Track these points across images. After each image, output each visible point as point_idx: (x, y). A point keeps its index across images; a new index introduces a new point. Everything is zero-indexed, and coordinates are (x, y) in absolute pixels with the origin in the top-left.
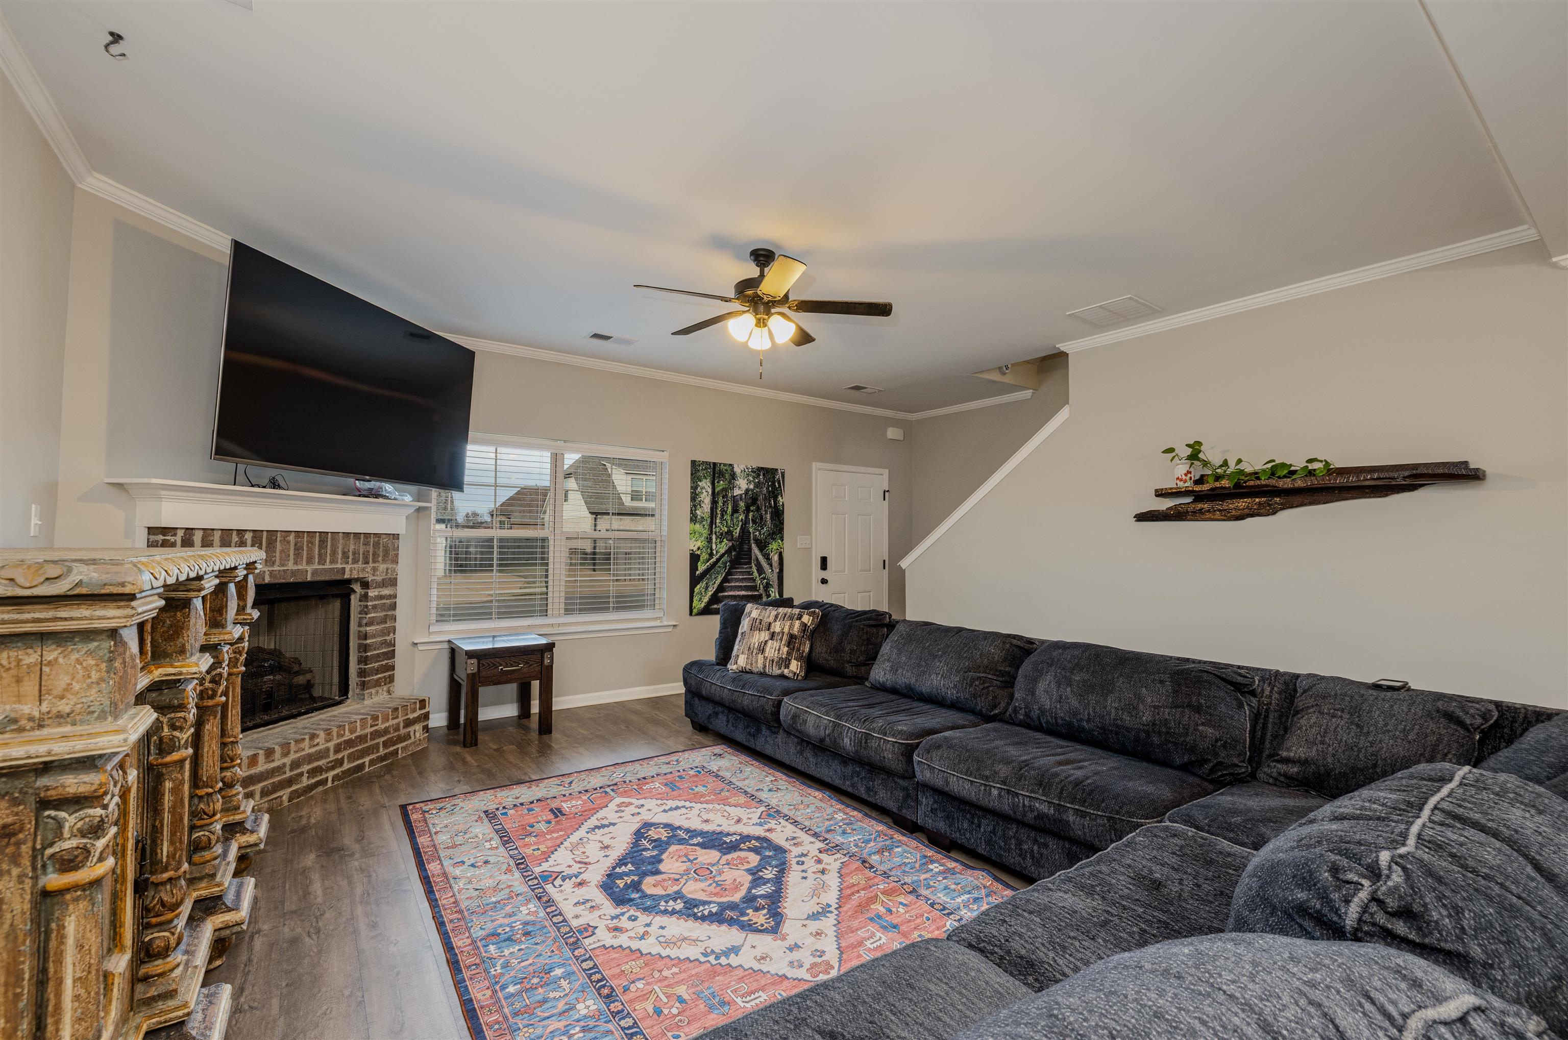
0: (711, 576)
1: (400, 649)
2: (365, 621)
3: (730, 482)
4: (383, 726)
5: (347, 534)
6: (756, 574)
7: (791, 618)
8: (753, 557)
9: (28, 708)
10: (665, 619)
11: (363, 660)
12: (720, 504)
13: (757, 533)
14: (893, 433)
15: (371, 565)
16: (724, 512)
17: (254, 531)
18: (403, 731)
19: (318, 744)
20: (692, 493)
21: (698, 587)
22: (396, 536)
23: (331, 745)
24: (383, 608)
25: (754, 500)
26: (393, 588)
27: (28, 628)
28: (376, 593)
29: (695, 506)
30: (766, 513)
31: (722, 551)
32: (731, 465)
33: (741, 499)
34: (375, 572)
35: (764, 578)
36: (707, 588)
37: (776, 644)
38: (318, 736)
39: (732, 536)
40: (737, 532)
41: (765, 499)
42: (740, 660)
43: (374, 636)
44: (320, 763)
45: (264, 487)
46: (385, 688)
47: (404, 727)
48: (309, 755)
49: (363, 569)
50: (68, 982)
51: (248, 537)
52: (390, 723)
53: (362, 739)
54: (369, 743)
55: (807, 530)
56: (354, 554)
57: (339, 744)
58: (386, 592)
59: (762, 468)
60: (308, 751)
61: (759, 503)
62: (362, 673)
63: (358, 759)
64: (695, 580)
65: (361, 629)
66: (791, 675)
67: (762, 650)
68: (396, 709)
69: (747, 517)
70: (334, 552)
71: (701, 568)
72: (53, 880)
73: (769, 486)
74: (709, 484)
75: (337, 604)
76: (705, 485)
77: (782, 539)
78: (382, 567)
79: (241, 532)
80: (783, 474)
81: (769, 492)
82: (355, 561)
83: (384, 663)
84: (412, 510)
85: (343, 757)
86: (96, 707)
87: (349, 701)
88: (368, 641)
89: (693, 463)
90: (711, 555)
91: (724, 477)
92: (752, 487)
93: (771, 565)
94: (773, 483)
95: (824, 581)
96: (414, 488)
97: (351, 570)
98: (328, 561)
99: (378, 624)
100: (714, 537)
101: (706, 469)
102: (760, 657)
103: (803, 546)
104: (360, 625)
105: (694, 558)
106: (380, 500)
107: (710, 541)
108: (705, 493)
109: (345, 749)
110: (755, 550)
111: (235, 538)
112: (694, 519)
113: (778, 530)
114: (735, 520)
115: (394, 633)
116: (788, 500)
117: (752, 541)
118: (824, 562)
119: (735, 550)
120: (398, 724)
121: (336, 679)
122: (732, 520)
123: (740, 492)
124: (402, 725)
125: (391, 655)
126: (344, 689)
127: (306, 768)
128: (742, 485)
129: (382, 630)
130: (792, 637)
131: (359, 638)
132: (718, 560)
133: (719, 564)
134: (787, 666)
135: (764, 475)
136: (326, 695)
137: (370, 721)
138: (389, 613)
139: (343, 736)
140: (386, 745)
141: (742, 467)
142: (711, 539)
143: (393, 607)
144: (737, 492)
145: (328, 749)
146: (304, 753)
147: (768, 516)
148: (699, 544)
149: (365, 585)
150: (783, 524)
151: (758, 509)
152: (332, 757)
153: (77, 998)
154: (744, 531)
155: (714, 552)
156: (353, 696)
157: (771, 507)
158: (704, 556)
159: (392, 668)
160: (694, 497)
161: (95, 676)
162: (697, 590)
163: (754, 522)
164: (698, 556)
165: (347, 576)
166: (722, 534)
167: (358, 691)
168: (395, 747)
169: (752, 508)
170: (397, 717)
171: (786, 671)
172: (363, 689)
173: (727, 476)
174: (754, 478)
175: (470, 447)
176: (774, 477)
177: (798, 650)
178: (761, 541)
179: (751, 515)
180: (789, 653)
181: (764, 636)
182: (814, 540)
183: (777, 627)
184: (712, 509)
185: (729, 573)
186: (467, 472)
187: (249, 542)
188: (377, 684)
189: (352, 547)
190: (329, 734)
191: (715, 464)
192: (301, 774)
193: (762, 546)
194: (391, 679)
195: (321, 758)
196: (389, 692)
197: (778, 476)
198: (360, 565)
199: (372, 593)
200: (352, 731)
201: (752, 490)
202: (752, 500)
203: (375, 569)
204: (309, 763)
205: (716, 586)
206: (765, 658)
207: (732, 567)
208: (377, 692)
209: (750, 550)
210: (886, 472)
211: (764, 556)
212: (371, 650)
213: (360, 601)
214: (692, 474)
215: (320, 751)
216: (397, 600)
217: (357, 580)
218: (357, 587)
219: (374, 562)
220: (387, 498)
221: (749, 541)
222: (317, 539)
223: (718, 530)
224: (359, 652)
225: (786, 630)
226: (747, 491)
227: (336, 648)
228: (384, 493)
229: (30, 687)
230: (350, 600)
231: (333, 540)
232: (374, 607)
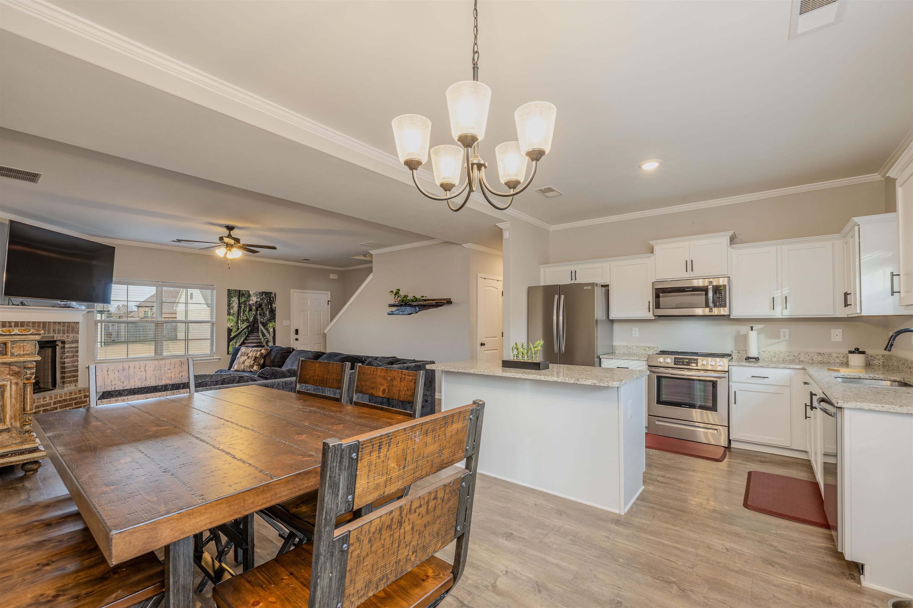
0: (238, 338)
1: (80, 369)
2: (64, 357)
3: (247, 298)
4: (74, 397)
5: (55, 323)
6: (261, 337)
7: (257, 351)
8: (260, 330)
9: (21, 353)
10: (215, 356)
11: (63, 373)
12: (243, 307)
13: (262, 320)
14: (332, 276)
15: (66, 334)
16: (244, 311)
17: (15, 322)
18: (83, 400)
19: (46, 401)
20: (228, 303)
21: (232, 342)
22: (78, 323)
23: (52, 401)
24: (72, 352)
25: (260, 306)
26: (77, 344)
27: (22, 339)
28: (69, 346)
29: (229, 308)
30: (266, 311)
31: (244, 327)
32: (248, 291)
33: (253, 305)
34: (68, 337)
35: (266, 339)
36: (236, 343)
37: (249, 361)
38: (46, 398)
39: (249, 321)
40: (251, 319)
41: (266, 305)
42: (235, 367)
43: (68, 363)
44: (47, 408)
45: (18, 305)
46: (74, 384)
47: (84, 398)
48: (43, 404)
49: (63, 336)
50: (28, 399)
51: (13, 324)
52: (78, 396)
53: (65, 400)
54: (68, 403)
55: (288, 317)
56: (58, 330)
57: (55, 402)
58: (73, 345)
59: (264, 292)
60: (42, 403)
61: (263, 307)
62: (63, 378)
63: (63, 408)
64: (230, 340)
65: (62, 360)
66: (254, 371)
67: (244, 363)
68: (80, 391)
69: (256, 313)
70: (49, 330)
71: (233, 334)
72: (26, 382)
73: (268, 300)
74: (237, 299)
75: (50, 350)
76: (235, 300)
77: (275, 322)
78: (71, 335)
79: (10, 323)
80: (275, 295)
81: (268, 302)
82: (59, 333)
83: (73, 374)
84: (86, 312)
85: (57, 406)
86: (33, 353)
87: (56, 389)
88: (65, 365)
89: (229, 290)
90: (238, 329)
91: (245, 296)
92: (259, 300)
93: (269, 333)
94: (270, 298)
95: (297, 339)
96: (86, 304)
97: (57, 336)
98: (47, 333)
99: (70, 358)
100: (239, 321)
101: (235, 293)
102: (243, 365)
103: (286, 325)
104: (61, 359)
105: (230, 331)
106: (70, 309)
107: (237, 323)
108: (235, 303)
109: (58, 404)
110: (261, 326)
111: (8, 325)
112: (229, 314)
113: (273, 318)
114: (250, 314)
115: (78, 362)
116: (278, 305)
117: (259, 323)
118: (297, 332)
119: (250, 327)
120: (81, 396)
121: (50, 380)
122: (249, 314)
123: (253, 302)
124: (83, 397)
125: (77, 371)
126: (54, 385)
127: (41, 409)
128: (254, 299)
129: (72, 361)
130: (256, 358)
131: (61, 364)
132: (242, 331)
133: (243, 333)
134: (252, 368)
135: (265, 295)
136: (46, 387)
137: (68, 394)
138: (75, 354)
139: (57, 398)
140: (76, 404)
141: (254, 292)
142: (238, 322)
143: (77, 351)
144: (251, 302)
145: (51, 403)
146: (40, 403)
147: (268, 312)
148: (232, 324)
149: (63, 342)
150: (275, 315)
151: (262, 309)
152: (52, 406)
153: (30, 402)
154: (255, 319)
155: (240, 328)
156: (59, 387)
157: (269, 308)
158: (235, 329)
159: (77, 376)
160: (229, 304)
161: (33, 348)
162: (231, 344)
163: (260, 315)
164: (232, 330)
165: (55, 339)
166: (243, 320)
167: (61, 385)
168: (80, 405)
169: (259, 309)
170: (81, 394)
171: (252, 370)
172: (64, 384)
173: (246, 296)
174: (260, 296)
175: (113, 285)
176: (270, 296)
177: (258, 362)
178: (264, 323)
179: (258, 312)
180: (254, 363)
181: (246, 358)
182: (292, 322)
183: (250, 355)
184: (238, 310)
185: (247, 336)
186: (112, 295)
187: (13, 326)
188: (70, 382)
189: (57, 328)
190: (51, 397)
191: (240, 291)
192: (40, 411)
193: (264, 325)
194: (77, 381)
195: (48, 406)
196: (76, 386)
197: (273, 295)
198: (61, 335)
199: (67, 346)
200: (61, 397)
201: (259, 301)
202: (259, 306)
203: (68, 336)
204: (43, 407)
205: (241, 342)
206: (244, 366)
207: (249, 334)
208: (70, 386)
209: (258, 327)
210: (329, 293)
211: (265, 329)
212: (67, 369)
213: (61, 349)
214: (228, 295)
215: (47, 403)
216: (79, 349)
217: (59, 340)
218: (59, 343)
219: (67, 333)
220: (73, 308)
221: (258, 323)
222: (42, 324)
223: (241, 318)
224: (61, 369)
225: (254, 355)
226: (256, 302)
227: (50, 368)
228: (72, 306)
229: (22, 349)
230: (56, 349)
231: (49, 324)
232: (68, 351)
